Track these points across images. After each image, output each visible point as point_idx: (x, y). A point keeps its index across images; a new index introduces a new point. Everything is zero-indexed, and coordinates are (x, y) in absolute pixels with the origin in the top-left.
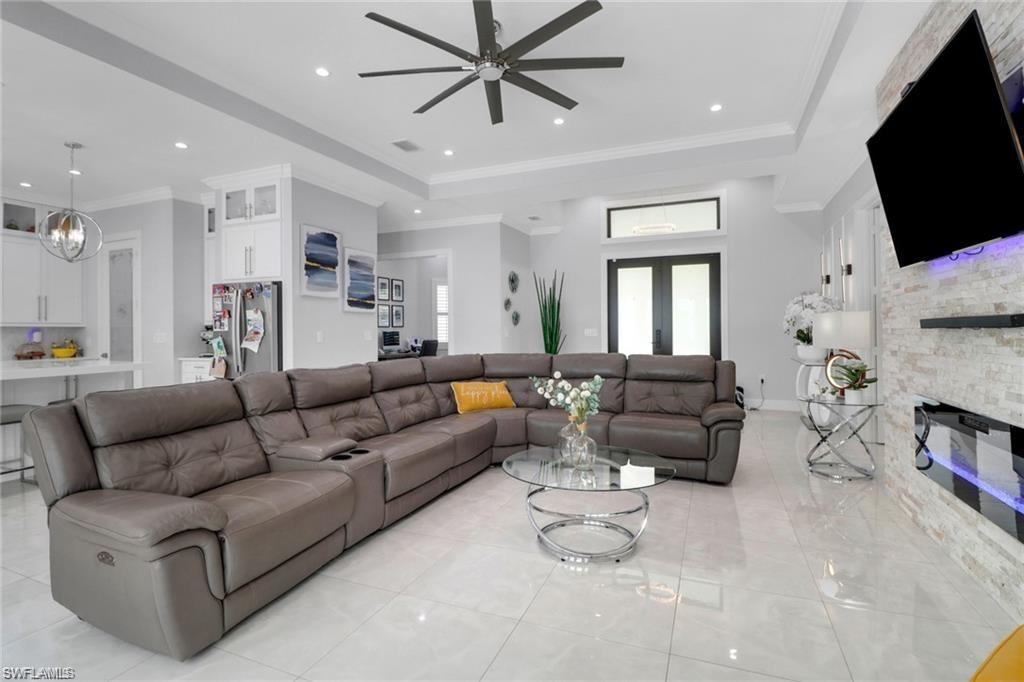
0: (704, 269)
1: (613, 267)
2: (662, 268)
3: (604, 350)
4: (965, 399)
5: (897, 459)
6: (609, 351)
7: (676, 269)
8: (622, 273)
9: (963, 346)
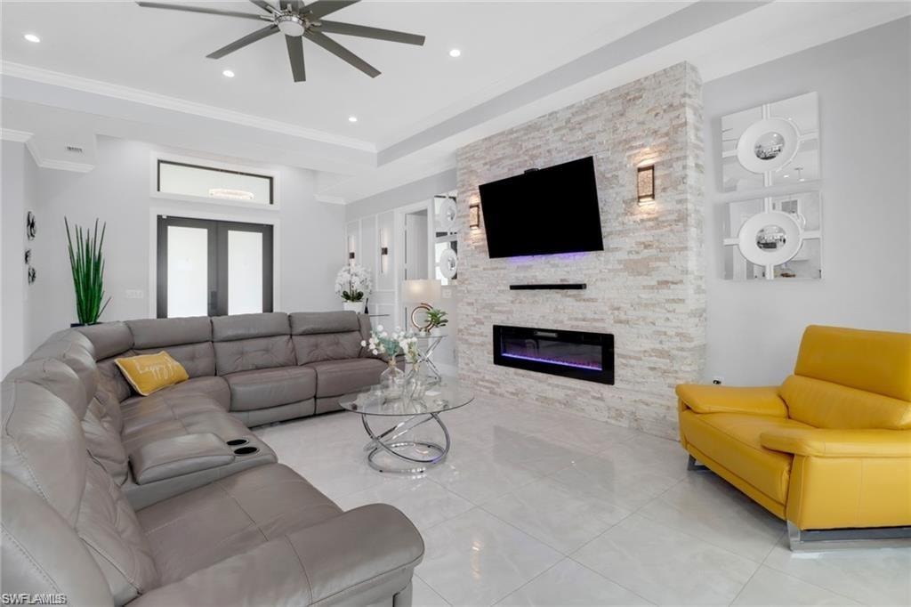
0: (258, 237)
1: (164, 223)
2: (218, 231)
3: (153, 315)
4: (537, 323)
5: (473, 363)
6: (159, 316)
7: (232, 235)
8: (173, 232)
9: (536, 299)
